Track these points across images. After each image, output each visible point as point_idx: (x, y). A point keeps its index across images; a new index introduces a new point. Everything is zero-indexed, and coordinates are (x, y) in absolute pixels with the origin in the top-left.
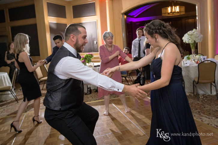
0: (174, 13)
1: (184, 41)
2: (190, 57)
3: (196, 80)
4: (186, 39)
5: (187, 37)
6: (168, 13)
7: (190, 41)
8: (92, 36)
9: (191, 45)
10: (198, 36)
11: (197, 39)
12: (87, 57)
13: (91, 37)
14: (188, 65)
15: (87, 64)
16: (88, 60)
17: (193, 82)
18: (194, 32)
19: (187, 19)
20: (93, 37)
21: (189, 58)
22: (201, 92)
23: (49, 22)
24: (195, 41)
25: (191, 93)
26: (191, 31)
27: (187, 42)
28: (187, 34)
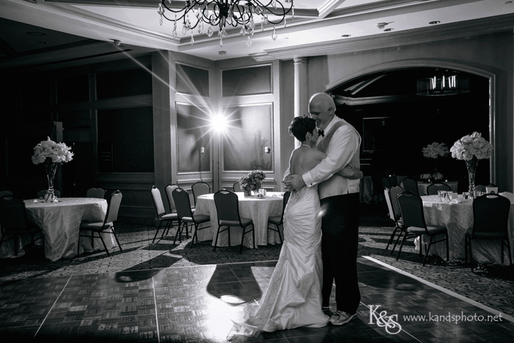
0: (445, 91)
1: (453, 156)
4: (457, 152)
5: (459, 148)
6: (431, 91)
7: (464, 155)
8: (260, 137)
9: (467, 164)
10: (482, 147)
11: (479, 153)
12: (254, 178)
13: (258, 138)
15: (252, 193)
16: (255, 185)
18: (474, 139)
20: (262, 138)
22: (481, 258)
23: (177, 103)
24: (474, 157)
25: (461, 259)
26: (468, 136)
27: (459, 158)
28: (459, 141)
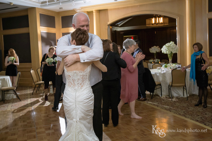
0: (158, 24)
1: (163, 52)
2: (167, 65)
3: (171, 84)
4: (164, 50)
5: (165, 48)
6: (152, 24)
7: (167, 52)
9: (169, 55)
10: (175, 48)
11: (173, 50)
14: (165, 72)
17: (169, 86)
18: (171, 44)
19: (172, 29)
21: (166, 67)
22: (175, 95)
23: (41, 31)
25: (167, 95)
26: (169, 43)
27: (165, 53)
28: (165, 45)
